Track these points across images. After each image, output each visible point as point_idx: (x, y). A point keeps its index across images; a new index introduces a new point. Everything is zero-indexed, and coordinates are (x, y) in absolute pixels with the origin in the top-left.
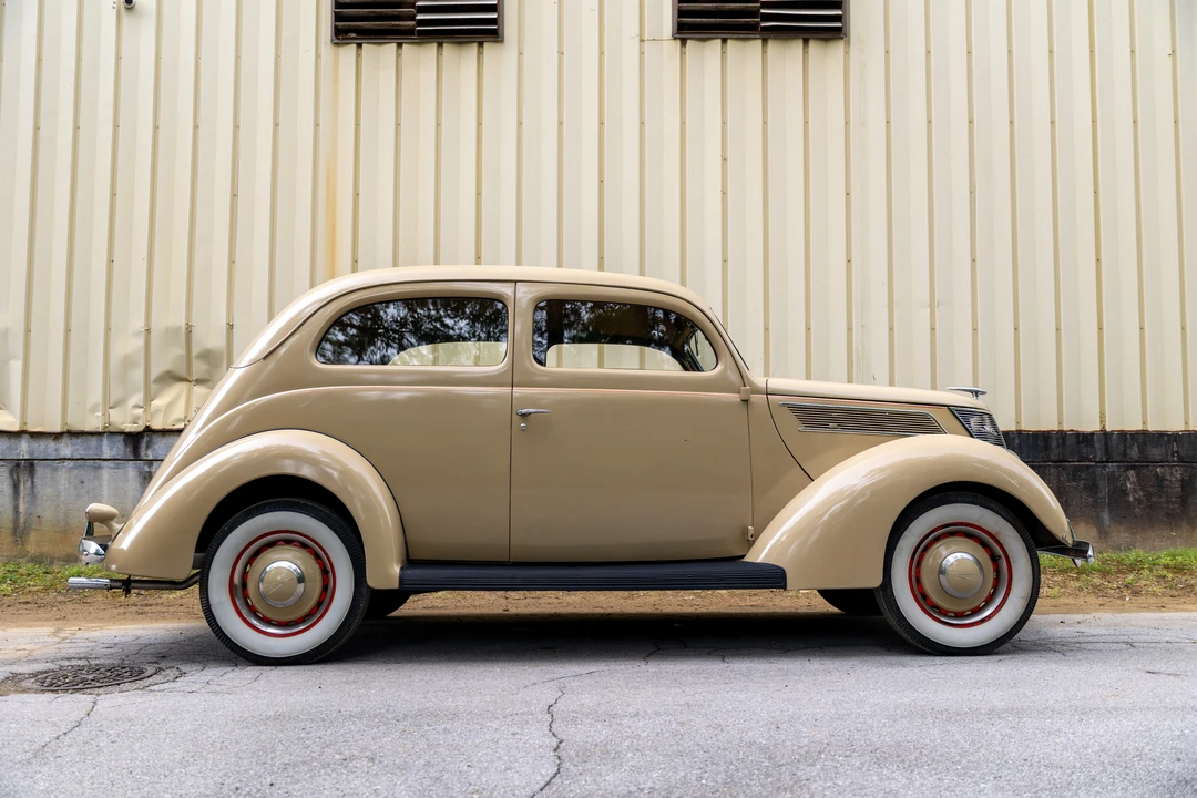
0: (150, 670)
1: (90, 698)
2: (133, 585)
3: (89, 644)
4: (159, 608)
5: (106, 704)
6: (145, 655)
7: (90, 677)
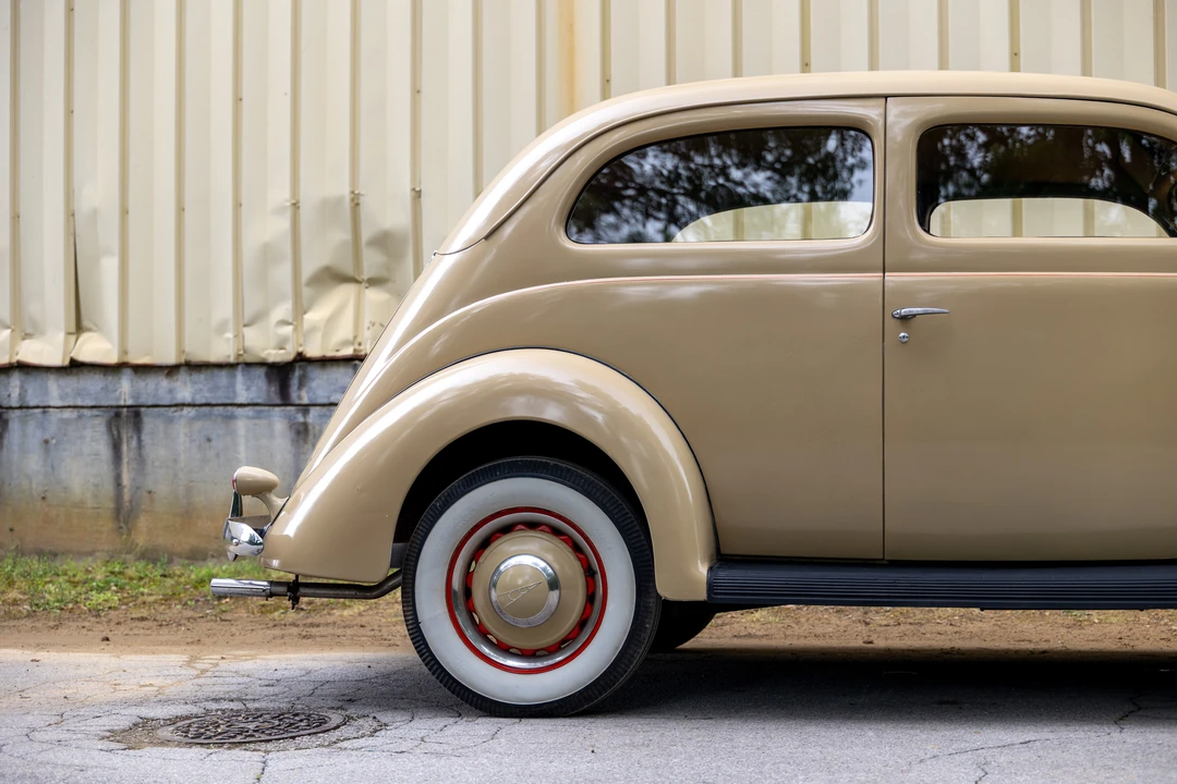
0: (336, 719)
1: (257, 756)
2: (302, 590)
3: (240, 680)
4: (330, 630)
5: (282, 765)
6: (324, 697)
7: (252, 726)
